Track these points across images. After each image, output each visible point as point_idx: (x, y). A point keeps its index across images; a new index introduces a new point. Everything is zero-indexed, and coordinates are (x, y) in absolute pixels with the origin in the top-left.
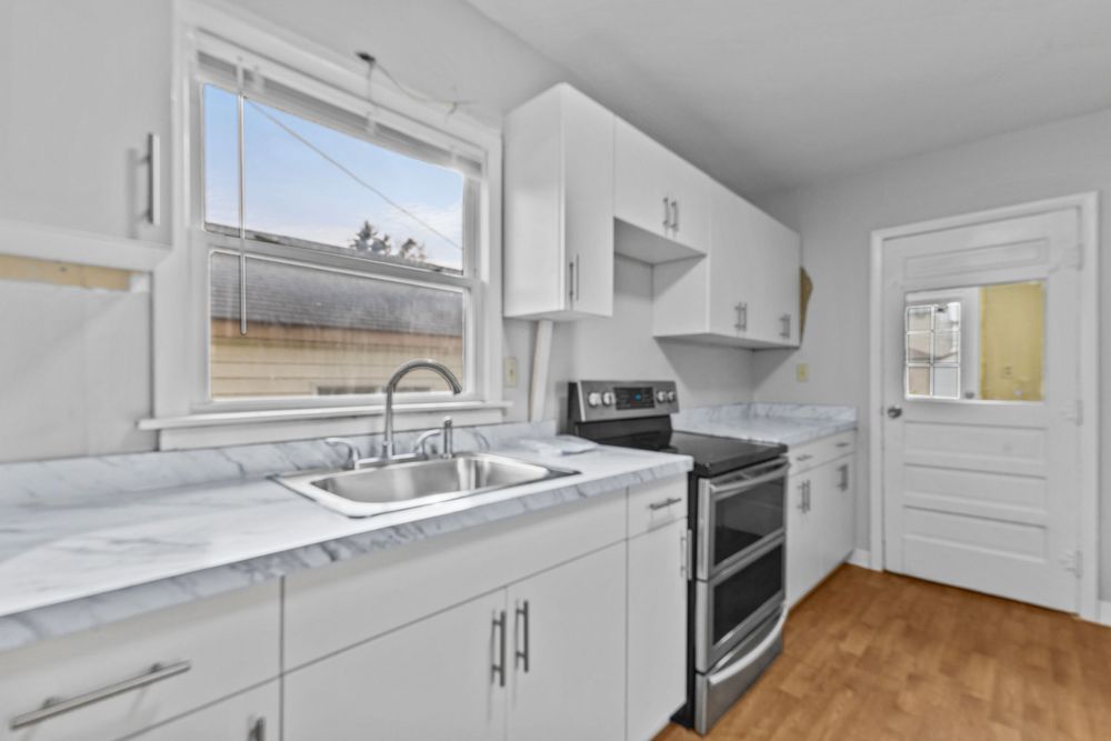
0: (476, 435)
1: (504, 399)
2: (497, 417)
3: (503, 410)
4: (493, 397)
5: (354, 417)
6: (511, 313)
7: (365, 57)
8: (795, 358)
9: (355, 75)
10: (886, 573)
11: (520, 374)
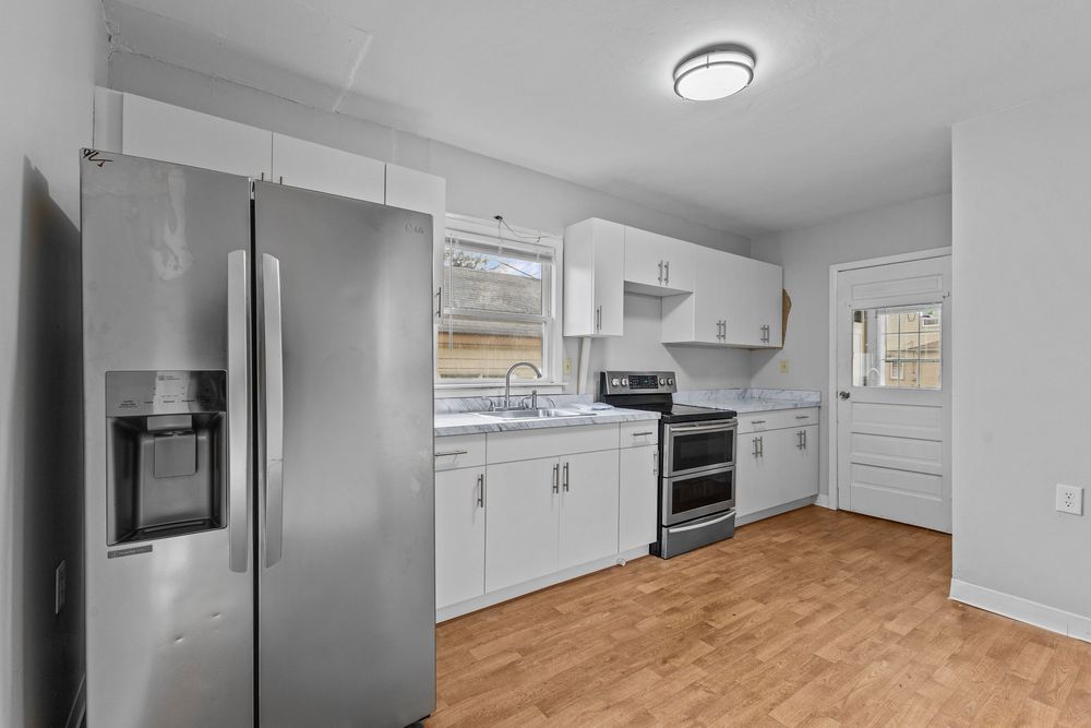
0: (548, 399)
1: (564, 381)
2: (559, 391)
3: (563, 387)
4: (557, 380)
5: (491, 388)
6: (567, 334)
7: (497, 218)
8: (779, 355)
9: (492, 228)
10: (839, 510)
11: (573, 367)
